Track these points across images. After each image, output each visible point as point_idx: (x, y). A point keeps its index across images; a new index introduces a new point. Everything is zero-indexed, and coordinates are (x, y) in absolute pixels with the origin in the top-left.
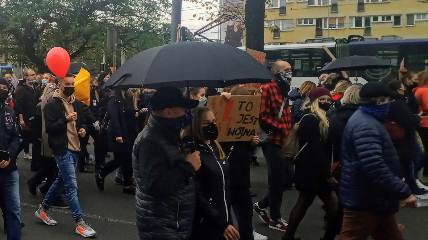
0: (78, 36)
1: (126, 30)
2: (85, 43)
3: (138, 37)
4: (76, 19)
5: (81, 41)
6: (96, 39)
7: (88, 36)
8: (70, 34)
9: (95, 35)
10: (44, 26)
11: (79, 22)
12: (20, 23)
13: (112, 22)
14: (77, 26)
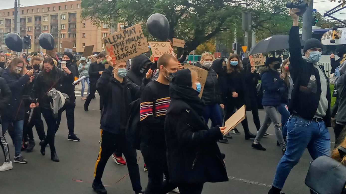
0: (214, 19)
1: (258, 13)
2: (220, 25)
3: (270, 19)
4: (213, 4)
5: (216, 23)
6: (231, 21)
7: (223, 19)
8: (206, 18)
9: (230, 18)
10: (182, 11)
11: (215, 7)
12: (163, 10)
13: (245, 6)
14: (213, 11)
